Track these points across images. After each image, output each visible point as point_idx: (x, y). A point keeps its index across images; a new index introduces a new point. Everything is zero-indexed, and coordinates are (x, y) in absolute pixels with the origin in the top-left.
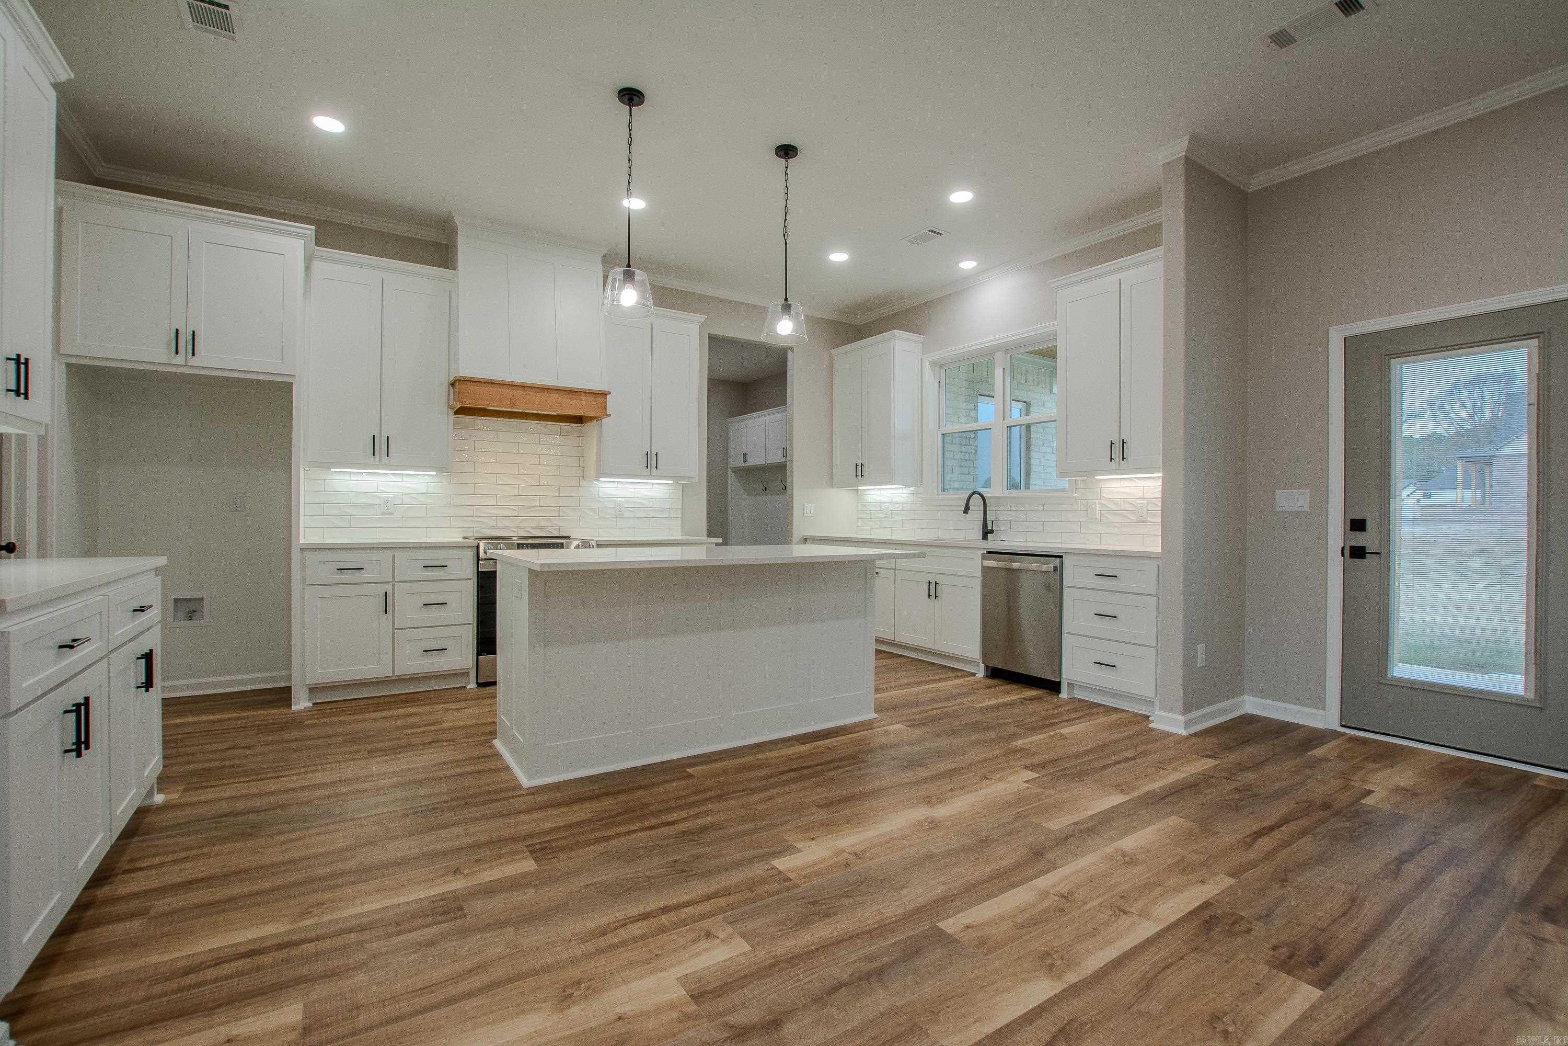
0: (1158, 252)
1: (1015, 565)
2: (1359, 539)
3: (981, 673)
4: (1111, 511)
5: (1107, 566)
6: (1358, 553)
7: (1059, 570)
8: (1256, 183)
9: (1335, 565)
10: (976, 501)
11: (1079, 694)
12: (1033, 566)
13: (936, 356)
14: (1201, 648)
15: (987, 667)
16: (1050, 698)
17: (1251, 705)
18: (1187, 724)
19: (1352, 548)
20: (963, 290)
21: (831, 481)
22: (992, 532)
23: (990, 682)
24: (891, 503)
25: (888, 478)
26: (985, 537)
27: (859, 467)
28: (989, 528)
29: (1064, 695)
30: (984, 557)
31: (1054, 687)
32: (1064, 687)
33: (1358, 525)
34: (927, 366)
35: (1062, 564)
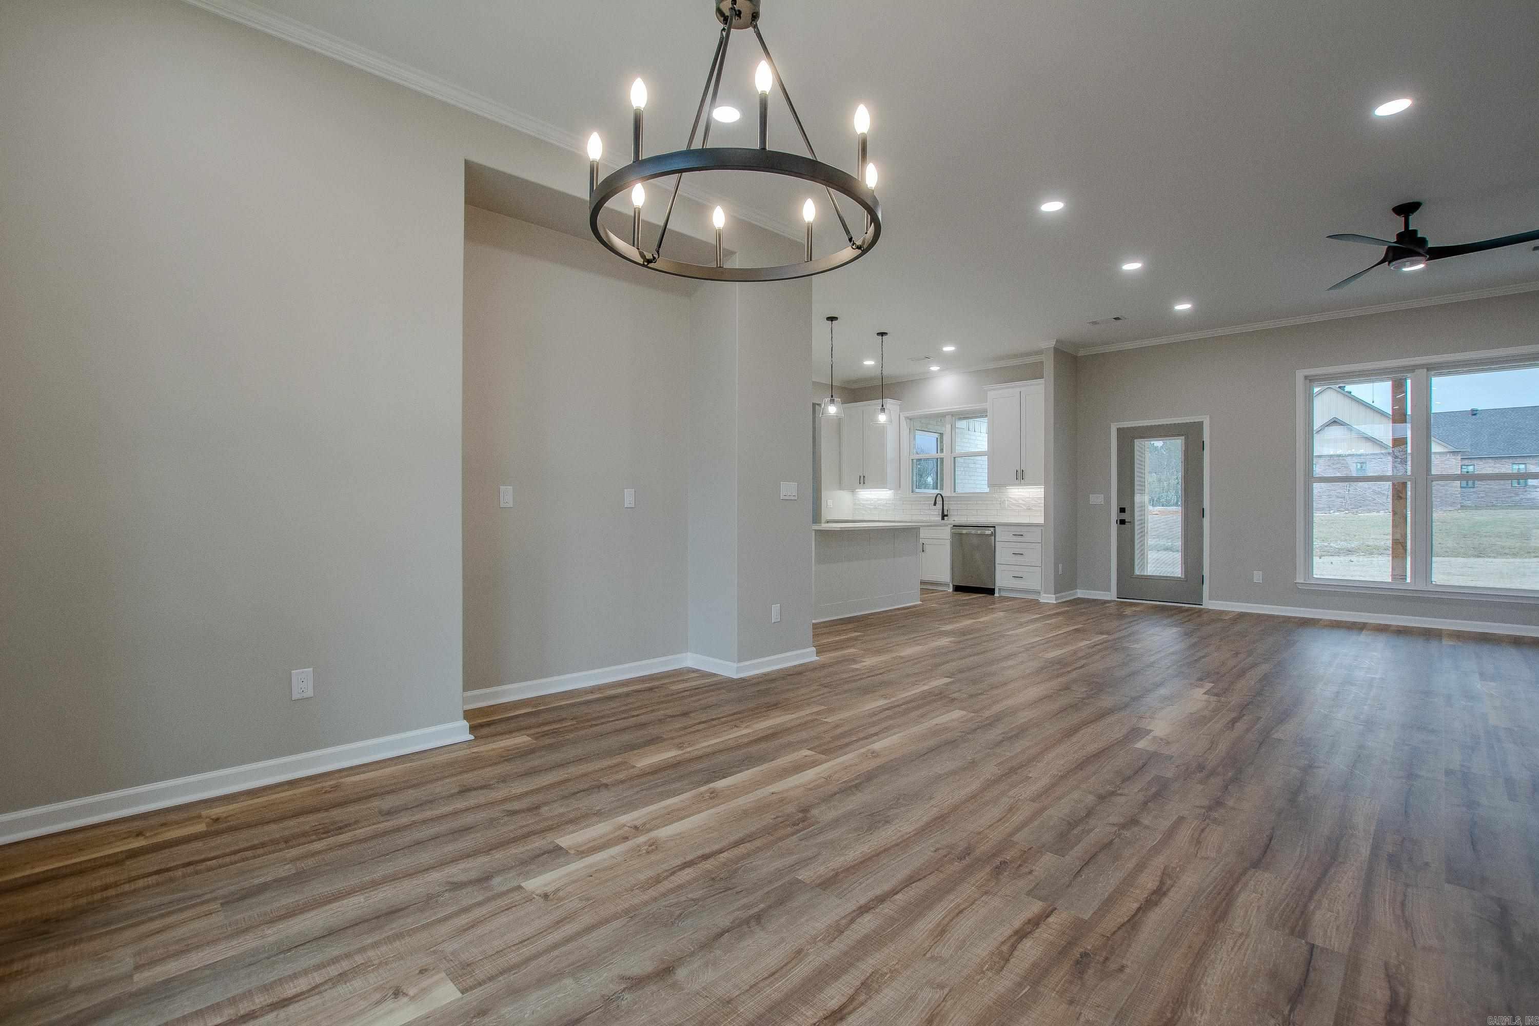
0: (1042, 381)
1: (964, 532)
2: (1123, 516)
3: (951, 590)
4: (1013, 504)
5: (1018, 530)
6: (1122, 522)
7: (994, 534)
8: (1081, 353)
9: (1114, 527)
10: (939, 499)
11: (1004, 594)
12: (973, 532)
13: (910, 414)
14: (1060, 566)
15: (953, 585)
16: (989, 597)
17: (1080, 593)
18: (1057, 599)
19: (1120, 520)
20: (924, 379)
21: (841, 486)
22: (947, 516)
23: (955, 593)
24: (879, 500)
25: (881, 483)
26: (943, 519)
27: (862, 478)
28: (946, 513)
29: (997, 595)
30: (952, 529)
31: (991, 592)
32: (997, 591)
33: (1122, 510)
34: (902, 418)
35: (995, 530)
